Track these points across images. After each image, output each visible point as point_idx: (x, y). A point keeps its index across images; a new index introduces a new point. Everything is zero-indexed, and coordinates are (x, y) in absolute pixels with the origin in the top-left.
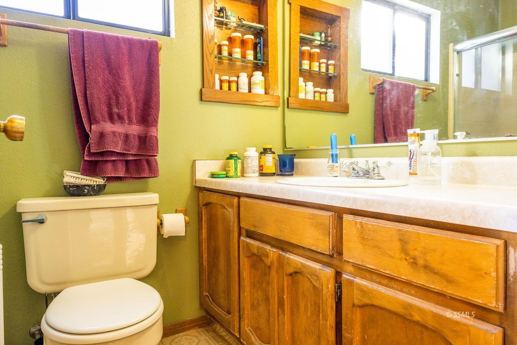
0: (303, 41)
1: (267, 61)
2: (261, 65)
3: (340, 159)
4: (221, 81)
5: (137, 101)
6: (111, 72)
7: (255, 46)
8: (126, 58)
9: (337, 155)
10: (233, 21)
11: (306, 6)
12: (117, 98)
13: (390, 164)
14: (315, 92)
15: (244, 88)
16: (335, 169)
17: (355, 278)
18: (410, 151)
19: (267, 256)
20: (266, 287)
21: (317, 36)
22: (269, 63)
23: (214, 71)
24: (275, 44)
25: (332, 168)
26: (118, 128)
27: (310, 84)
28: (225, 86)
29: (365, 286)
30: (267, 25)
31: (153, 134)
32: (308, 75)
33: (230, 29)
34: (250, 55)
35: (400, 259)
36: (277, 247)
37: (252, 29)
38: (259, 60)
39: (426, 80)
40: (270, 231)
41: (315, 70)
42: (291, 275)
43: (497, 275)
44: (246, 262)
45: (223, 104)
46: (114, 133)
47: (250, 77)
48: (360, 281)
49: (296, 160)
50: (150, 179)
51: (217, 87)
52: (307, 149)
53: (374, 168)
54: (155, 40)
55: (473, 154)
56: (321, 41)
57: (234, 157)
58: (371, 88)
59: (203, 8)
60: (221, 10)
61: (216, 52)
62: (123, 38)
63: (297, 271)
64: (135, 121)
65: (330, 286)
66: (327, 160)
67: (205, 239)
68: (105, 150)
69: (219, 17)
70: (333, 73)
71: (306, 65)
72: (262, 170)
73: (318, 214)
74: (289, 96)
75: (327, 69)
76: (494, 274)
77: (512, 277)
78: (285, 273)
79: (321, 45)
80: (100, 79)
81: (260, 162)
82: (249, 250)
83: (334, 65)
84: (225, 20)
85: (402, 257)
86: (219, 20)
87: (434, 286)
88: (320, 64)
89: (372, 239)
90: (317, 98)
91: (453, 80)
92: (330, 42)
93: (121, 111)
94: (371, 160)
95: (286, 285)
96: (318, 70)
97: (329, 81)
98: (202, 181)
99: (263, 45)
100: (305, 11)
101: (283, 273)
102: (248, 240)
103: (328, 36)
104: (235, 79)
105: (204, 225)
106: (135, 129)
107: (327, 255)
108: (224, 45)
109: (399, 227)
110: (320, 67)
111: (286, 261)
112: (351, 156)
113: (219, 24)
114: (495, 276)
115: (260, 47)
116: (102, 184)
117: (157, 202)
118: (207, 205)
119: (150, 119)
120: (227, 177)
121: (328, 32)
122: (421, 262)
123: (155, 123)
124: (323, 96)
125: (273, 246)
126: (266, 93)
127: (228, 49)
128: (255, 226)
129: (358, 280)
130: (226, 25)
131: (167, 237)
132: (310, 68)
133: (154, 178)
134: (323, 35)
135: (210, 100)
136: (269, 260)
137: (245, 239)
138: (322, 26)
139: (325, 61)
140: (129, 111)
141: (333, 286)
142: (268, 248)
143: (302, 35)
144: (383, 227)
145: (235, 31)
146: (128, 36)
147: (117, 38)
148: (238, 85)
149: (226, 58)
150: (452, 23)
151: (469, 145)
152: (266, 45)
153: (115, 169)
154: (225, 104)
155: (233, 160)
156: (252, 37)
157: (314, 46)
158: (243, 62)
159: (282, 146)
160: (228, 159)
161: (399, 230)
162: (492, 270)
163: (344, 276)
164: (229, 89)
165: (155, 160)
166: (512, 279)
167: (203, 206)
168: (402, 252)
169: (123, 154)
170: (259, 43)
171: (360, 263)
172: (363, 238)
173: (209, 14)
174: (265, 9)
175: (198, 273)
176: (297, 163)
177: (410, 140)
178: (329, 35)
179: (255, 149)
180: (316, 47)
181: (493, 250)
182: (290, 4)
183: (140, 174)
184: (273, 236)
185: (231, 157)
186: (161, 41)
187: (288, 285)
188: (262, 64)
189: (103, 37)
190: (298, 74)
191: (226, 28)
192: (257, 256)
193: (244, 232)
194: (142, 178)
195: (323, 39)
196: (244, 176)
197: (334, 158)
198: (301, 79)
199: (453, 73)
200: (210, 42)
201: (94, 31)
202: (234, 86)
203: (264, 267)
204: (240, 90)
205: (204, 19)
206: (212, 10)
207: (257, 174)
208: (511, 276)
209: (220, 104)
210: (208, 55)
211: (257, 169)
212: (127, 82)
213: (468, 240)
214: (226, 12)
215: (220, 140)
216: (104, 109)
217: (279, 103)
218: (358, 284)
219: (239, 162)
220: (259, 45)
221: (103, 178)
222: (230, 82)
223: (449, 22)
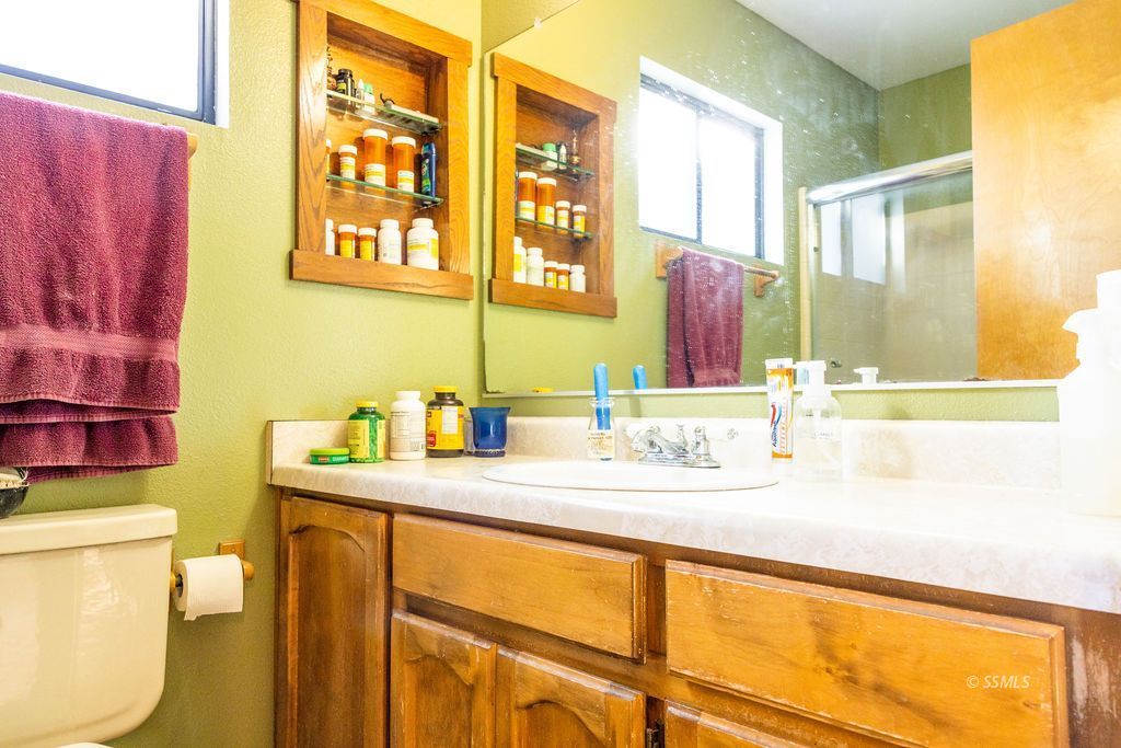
0: (523, 161)
1: (446, 198)
2: (431, 204)
3: (616, 419)
4: (339, 236)
5: (126, 276)
6: (55, 198)
7: (418, 161)
8: (101, 165)
9: (608, 412)
10: (368, 102)
11: (529, 87)
12: (72, 265)
13: (732, 434)
14: (546, 270)
15: (391, 254)
16: (606, 442)
17: (699, 715)
18: (773, 406)
19: (466, 660)
20: (459, 739)
21: (550, 151)
22: (450, 202)
23: (322, 212)
24: (464, 160)
25: (599, 441)
26: (72, 341)
27: (536, 252)
28: (348, 248)
29: (723, 733)
30: (446, 119)
31: (166, 358)
32: (532, 233)
33: (361, 120)
34: (407, 181)
35: (815, 670)
36: (490, 639)
37: (412, 124)
38: (427, 194)
39: (759, 255)
40: (474, 597)
41: (547, 222)
42: (529, 707)
43: (1053, 709)
44: (406, 676)
45: (343, 288)
46: (58, 353)
47: (406, 229)
48: (712, 724)
49: (510, 420)
50: (152, 471)
51: (330, 249)
52: (536, 394)
53: (698, 443)
54: (179, 128)
55: (900, 415)
56: (558, 162)
57: (368, 413)
58: (660, 265)
59: (301, 66)
60: (342, 76)
61: (327, 169)
62: (94, 119)
63: (546, 697)
64: (118, 324)
65: (633, 736)
66: (586, 420)
67: (293, 615)
68: (29, 397)
69: (335, 90)
70: (583, 231)
71: (527, 210)
72: (433, 443)
73: (601, 560)
74: (494, 276)
75: (572, 224)
76: (1046, 707)
77: (1082, 710)
78: (513, 704)
79: (558, 171)
80: (24, 216)
81: (428, 424)
82: (417, 645)
83: (584, 213)
84: (349, 98)
85: (818, 665)
86: (336, 98)
87: (900, 734)
88: (556, 210)
89: (741, 622)
90: (551, 283)
91: (807, 257)
92: (578, 165)
93: (80, 300)
94: (690, 424)
95: (515, 733)
96: (552, 223)
97: (575, 247)
98: (289, 472)
99: (437, 162)
100: (527, 96)
101: (508, 704)
102: (414, 621)
103: (572, 154)
104: (372, 232)
105: (293, 583)
106: (118, 345)
107: (624, 658)
108: (346, 154)
109: (808, 593)
110: (556, 216)
111: (517, 673)
112: (637, 413)
113: (335, 107)
114: (1051, 711)
115: (430, 165)
116: (17, 486)
117: (173, 530)
118: (301, 531)
119: (161, 320)
120: (350, 461)
121: (572, 146)
122: (867, 677)
123: (172, 332)
124: (563, 278)
125: (480, 635)
126: (441, 268)
127: (356, 164)
128: (434, 587)
129: (706, 720)
130: (353, 108)
131: (193, 619)
132: (536, 219)
133: (162, 468)
134: (563, 150)
135: (312, 278)
136: (471, 671)
137: (404, 619)
138: (559, 131)
139: (566, 204)
140: (104, 297)
141: (642, 735)
142: (467, 639)
143: (519, 146)
144: (770, 593)
145: (374, 126)
146: (106, 114)
147: (79, 116)
148: (377, 246)
149: (353, 185)
150: (849, 145)
151: (893, 395)
152: (442, 161)
153: (58, 447)
154: (348, 289)
155: (367, 422)
156: (412, 142)
157: (543, 172)
158: (390, 195)
159: (476, 389)
160: (353, 417)
161: (810, 601)
162: (1042, 696)
163: (672, 710)
164: (358, 255)
165: (169, 422)
166: (1081, 716)
167: (290, 533)
168: (819, 652)
169: (81, 409)
170: (428, 156)
171: (712, 679)
172: (719, 619)
173: (314, 84)
174: (441, 84)
175: (272, 704)
176: (513, 427)
177: (772, 383)
178: (575, 151)
179: (418, 394)
180: (548, 174)
181: (1042, 650)
182: (496, 78)
183: (126, 459)
184: (480, 611)
185: (361, 413)
186: (195, 131)
187: (520, 733)
188: (434, 202)
189: (39, 111)
190: (514, 232)
191: (351, 118)
192: (438, 659)
193: (400, 600)
194: (129, 468)
195: (563, 159)
196: (390, 459)
197: (603, 417)
198: (518, 241)
199: (807, 245)
200: (315, 144)
201: (12, 94)
202: (368, 248)
203: (456, 687)
204: (381, 257)
205: (302, 91)
206: (321, 75)
207: (423, 453)
208: (1078, 707)
209: (336, 288)
210: (311, 174)
211: (423, 441)
212: (101, 224)
213: (981, 626)
214: (352, 81)
215: (334, 372)
216: (35, 291)
217: (470, 292)
218: (706, 729)
219: (381, 424)
220: (427, 161)
221: (20, 471)
222: (358, 239)
223: (844, 142)
